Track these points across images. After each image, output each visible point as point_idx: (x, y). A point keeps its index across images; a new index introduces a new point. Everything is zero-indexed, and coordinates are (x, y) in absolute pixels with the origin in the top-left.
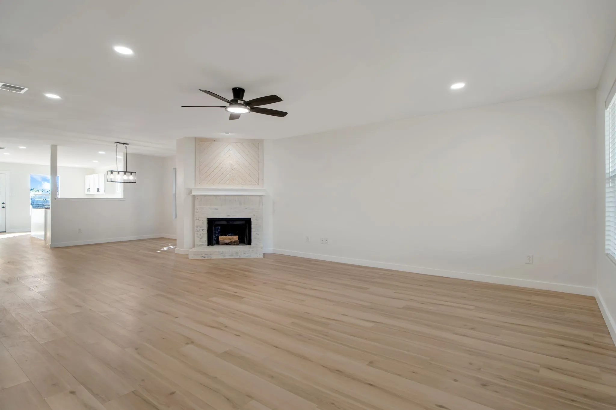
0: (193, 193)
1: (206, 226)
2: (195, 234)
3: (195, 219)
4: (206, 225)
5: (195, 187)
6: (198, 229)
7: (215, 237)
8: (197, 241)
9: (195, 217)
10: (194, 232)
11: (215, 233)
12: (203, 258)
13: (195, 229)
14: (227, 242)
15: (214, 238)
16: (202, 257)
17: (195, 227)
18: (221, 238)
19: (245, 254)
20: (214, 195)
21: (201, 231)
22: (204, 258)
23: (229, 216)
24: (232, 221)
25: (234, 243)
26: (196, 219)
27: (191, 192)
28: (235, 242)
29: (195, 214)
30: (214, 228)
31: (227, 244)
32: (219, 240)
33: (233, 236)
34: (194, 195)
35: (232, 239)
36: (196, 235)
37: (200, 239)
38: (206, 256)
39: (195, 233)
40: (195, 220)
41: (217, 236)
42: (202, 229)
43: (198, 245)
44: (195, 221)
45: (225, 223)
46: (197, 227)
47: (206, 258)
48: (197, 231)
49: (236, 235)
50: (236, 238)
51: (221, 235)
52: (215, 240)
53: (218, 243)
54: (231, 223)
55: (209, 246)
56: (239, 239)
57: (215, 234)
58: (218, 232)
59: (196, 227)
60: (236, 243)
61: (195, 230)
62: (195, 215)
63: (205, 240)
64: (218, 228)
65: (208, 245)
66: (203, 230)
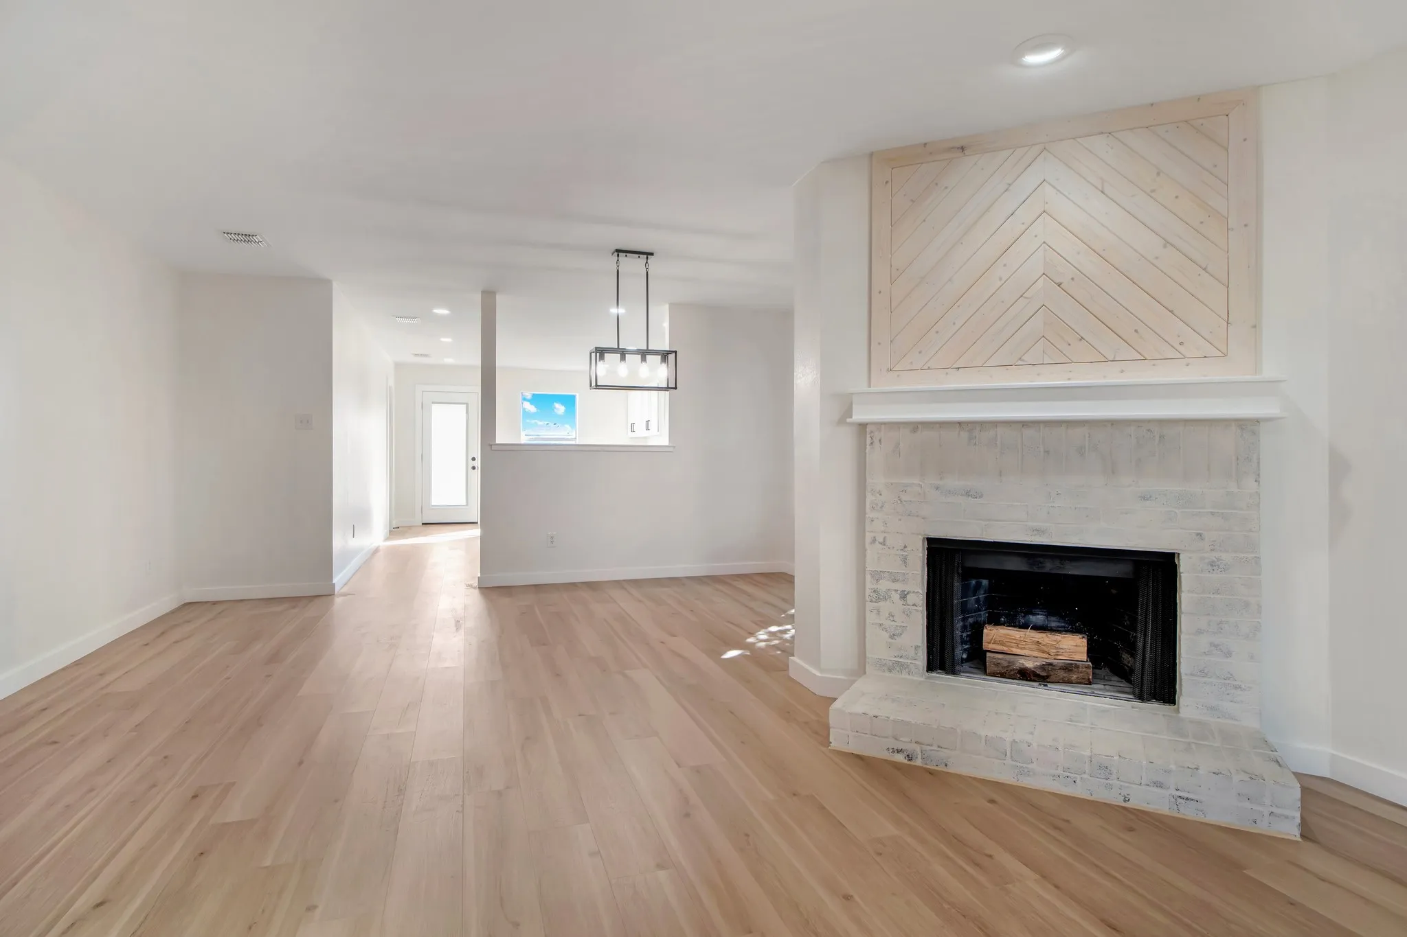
0: (860, 415)
1: (919, 579)
2: (868, 614)
3: (868, 539)
4: (920, 572)
5: (870, 386)
6: (884, 585)
7: (964, 628)
8: (879, 647)
9: (867, 528)
10: (864, 600)
11: (964, 609)
12: (900, 758)
13: (869, 585)
14: (1029, 664)
15: (958, 633)
16: (899, 751)
17: (868, 577)
18: (996, 637)
19: (1160, 785)
20: (960, 424)
21: (896, 597)
22: (910, 758)
23: (1039, 531)
24: (1052, 558)
25: (1062, 674)
26: (874, 540)
27: (849, 412)
28: (1069, 667)
29: (870, 514)
30: (957, 585)
31: (1025, 675)
32: (986, 646)
33: (1058, 637)
34: (863, 426)
35: (1053, 651)
36: (871, 618)
37: (893, 636)
38: (918, 748)
39: (869, 606)
40: (867, 546)
41: (971, 620)
42: (899, 586)
43: (880, 664)
44: (869, 552)
45: (1014, 564)
46: (878, 575)
47: (918, 762)
48: (879, 597)
49: (1075, 631)
50: (1073, 647)
51: (995, 621)
52: (963, 642)
53: (978, 659)
54: (1049, 566)
55: (934, 674)
56: (1090, 651)
57: (963, 612)
58: (978, 601)
59: (873, 577)
60: (1074, 677)
61: (868, 592)
62: (868, 522)
63: (917, 648)
64: (979, 586)
65: (931, 668)
66: (904, 596)
